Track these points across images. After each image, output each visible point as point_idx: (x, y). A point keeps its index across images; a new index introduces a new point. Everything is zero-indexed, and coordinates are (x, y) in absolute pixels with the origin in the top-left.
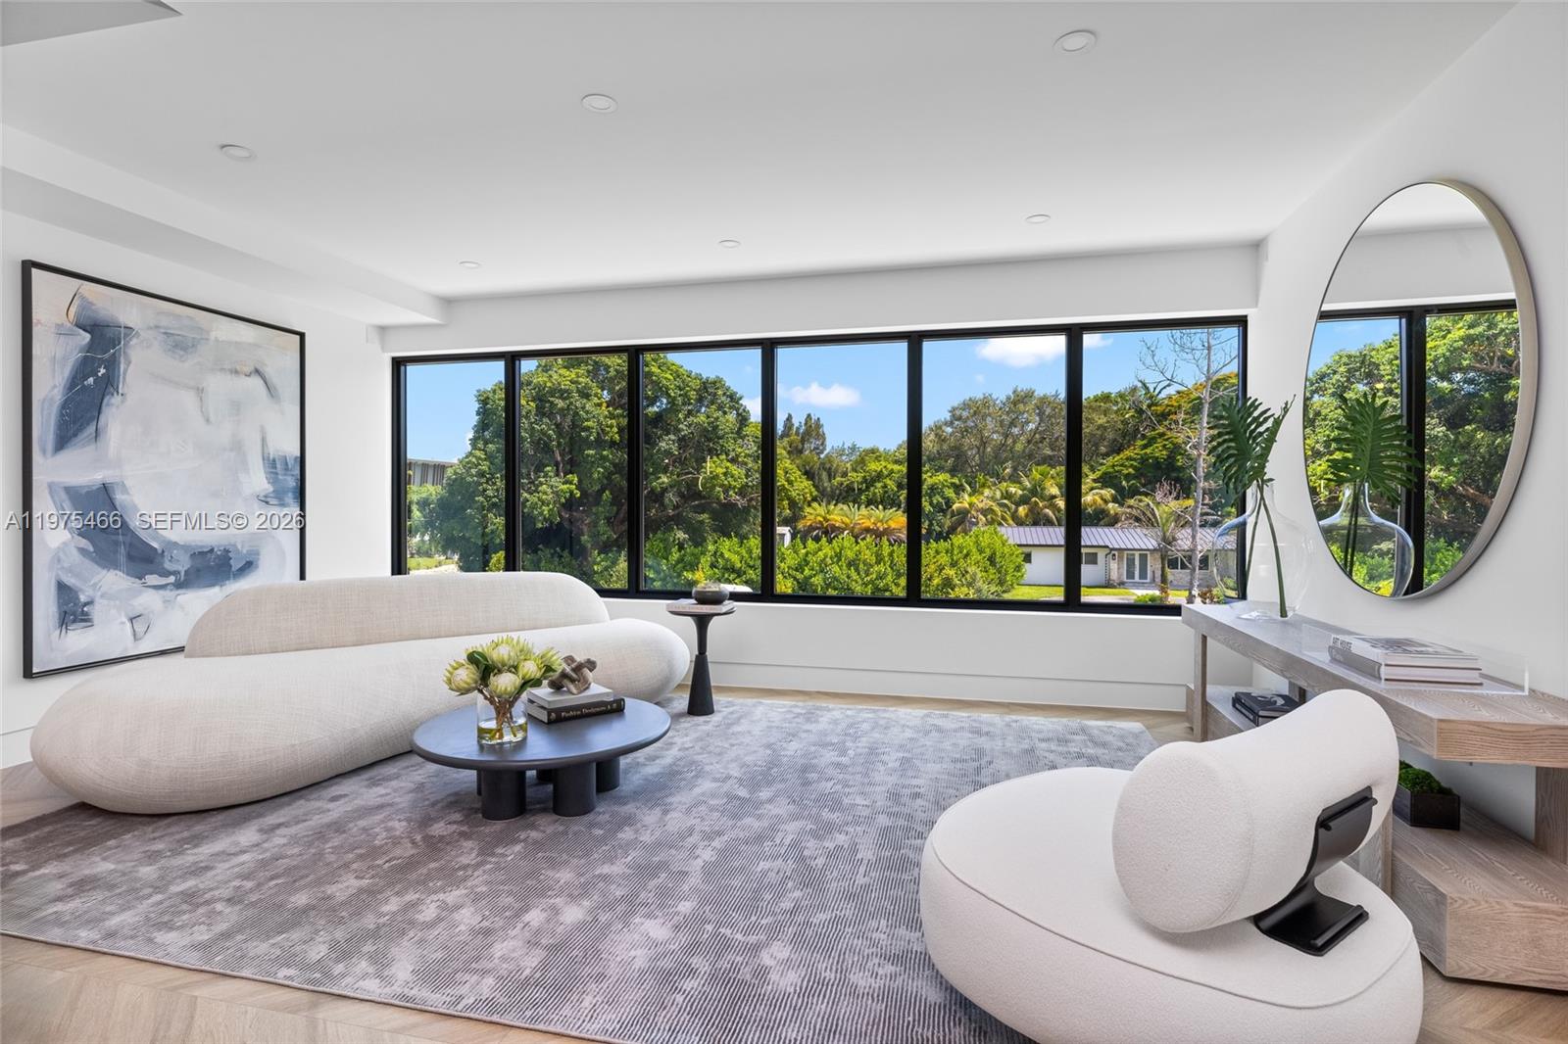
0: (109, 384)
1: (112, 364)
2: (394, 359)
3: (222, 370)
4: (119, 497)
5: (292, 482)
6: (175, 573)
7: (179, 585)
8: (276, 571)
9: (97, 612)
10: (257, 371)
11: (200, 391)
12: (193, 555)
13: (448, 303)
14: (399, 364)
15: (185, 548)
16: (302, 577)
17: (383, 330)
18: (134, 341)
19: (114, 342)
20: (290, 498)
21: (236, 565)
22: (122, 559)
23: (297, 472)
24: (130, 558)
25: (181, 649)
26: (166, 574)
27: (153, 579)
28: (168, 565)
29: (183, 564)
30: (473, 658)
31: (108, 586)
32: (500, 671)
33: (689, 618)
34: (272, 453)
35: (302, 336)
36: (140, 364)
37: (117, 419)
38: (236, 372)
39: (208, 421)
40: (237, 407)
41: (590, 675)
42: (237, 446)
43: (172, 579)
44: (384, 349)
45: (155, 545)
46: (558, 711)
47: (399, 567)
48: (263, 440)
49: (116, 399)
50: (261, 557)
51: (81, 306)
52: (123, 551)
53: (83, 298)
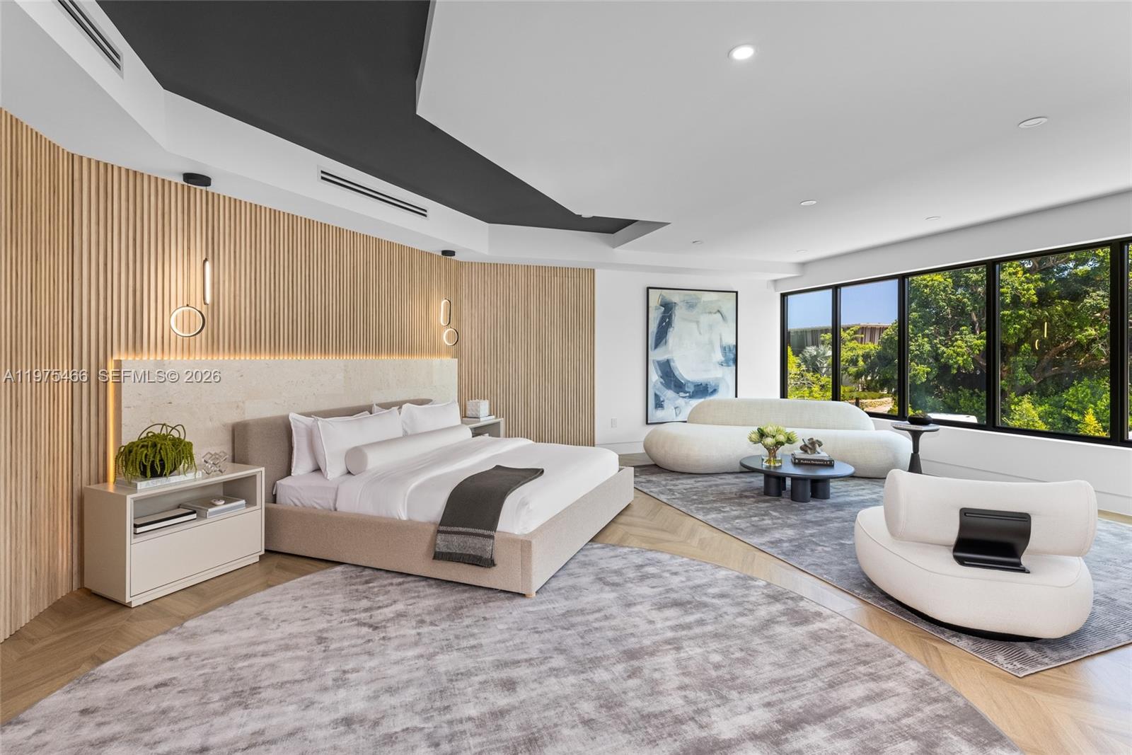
0: (669, 324)
1: (670, 317)
2: (781, 294)
3: (706, 313)
4: (672, 364)
5: (732, 356)
6: (689, 392)
7: (690, 397)
8: (726, 393)
9: (665, 404)
10: (719, 311)
11: (698, 322)
12: (695, 386)
13: (803, 265)
14: (784, 296)
15: (692, 383)
16: (736, 396)
17: (775, 281)
18: (677, 308)
19: (671, 309)
20: (731, 363)
21: (710, 390)
22: (673, 386)
23: (734, 351)
24: (675, 386)
25: (685, 422)
26: (686, 392)
27: (682, 394)
28: (686, 389)
29: (691, 389)
30: (759, 429)
31: (669, 394)
32: (767, 436)
34: (724, 344)
35: (737, 293)
36: (679, 315)
37: (672, 336)
38: (711, 313)
39: (700, 334)
40: (711, 327)
41: (818, 449)
42: (711, 343)
43: (688, 394)
44: (776, 290)
45: (682, 382)
46: (799, 459)
48: (721, 339)
49: (671, 329)
50: (719, 387)
51: (662, 299)
52: (673, 383)
53: (663, 296)
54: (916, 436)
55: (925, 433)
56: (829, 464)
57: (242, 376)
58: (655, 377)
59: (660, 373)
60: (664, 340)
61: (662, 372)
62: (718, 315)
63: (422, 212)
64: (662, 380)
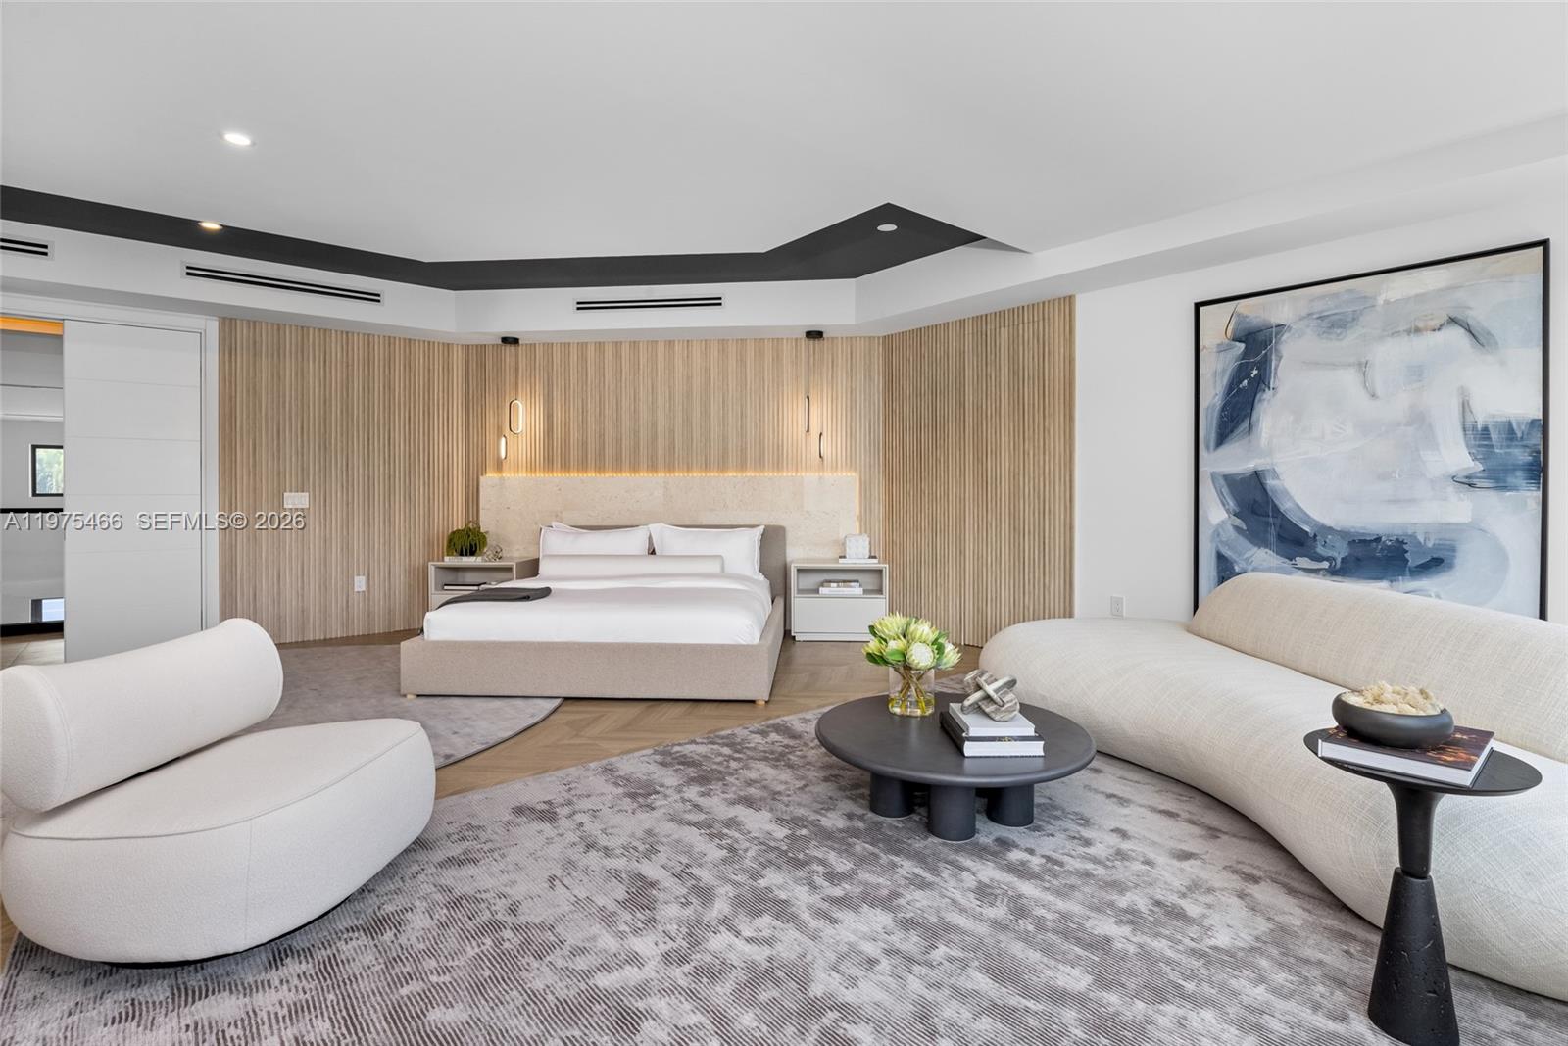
0: (1261, 382)
1: (1264, 365)
3: (1395, 334)
4: (1270, 483)
5: (1521, 456)
6: (1329, 559)
7: (1333, 572)
11: (1363, 366)
12: (1352, 543)
15: (1343, 534)
18: (1286, 337)
19: (1266, 343)
20: (1516, 479)
21: (1413, 560)
22: (1272, 539)
23: (1532, 440)
24: (1280, 538)
26: (1320, 558)
28: (1320, 550)
29: (1340, 551)
31: (1260, 558)
34: (1483, 420)
37: (1270, 415)
38: (1418, 331)
39: (1373, 396)
40: (1417, 373)
42: (1419, 420)
43: (1325, 564)
45: (1307, 529)
48: (1465, 407)
49: (1268, 394)
50: (1457, 554)
51: (1238, 323)
52: (1273, 531)
53: (1239, 315)
58: (1217, 513)
59: (1231, 504)
60: (1245, 424)
61: (1239, 502)
62: (1456, 334)
64: (1238, 522)
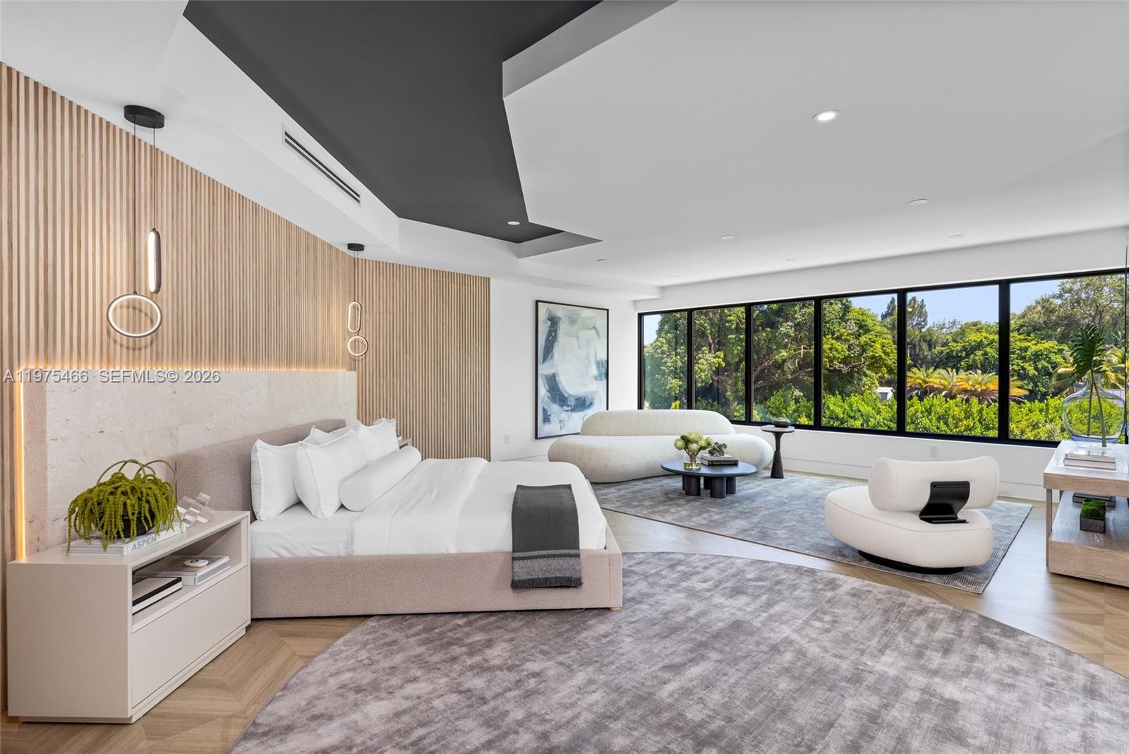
0: (555, 338)
1: (556, 331)
2: (639, 314)
3: (584, 328)
4: (557, 378)
5: (604, 371)
6: (571, 406)
7: (572, 410)
8: (599, 407)
9: (552, 418)
10: (594, 327)
11: (578, 337)
12: (576, 399)
13: (663, 289)
14: (641, 316)
15: (573, 396)
16: (607, 409)
17: (635, 302)
18: (561, 322)
19: (556, 323)
20: (604, 378)
21: (588, 403)
22: (558, 400)
23: (606, 366)
24: (560, 399)
25: (578, 434)
26: (568, 406)
27: (565, 408)
28: (569, 403)
29: (572, 402)
30: (683, 438)
31: (554, 408)
33: (771, 433)
34: (598, 359)
35: (608, 310)
36: (563, 328)
37: (557, 351)
38: (588, 329)
39: (580, 349)
40: (588, 342)
41: (725, 450)
42: (588, 357)
43: (570, 408)
44: (635, 311)
45: (566, 395)
46: (712, 462)
47: (640, 406)
48: (596, 355)
49: (557, 343)
50: (595, 401)
51: (549, 313)
52: (558, 398)
53: (549, 310)
54: (778, 436)
55: (785, 434)
56: (734, 464)
57: (175, 392)
58: (543, 391)
59: (547, 387)
60: (550, 355)
61: (549, 387)
62: (594, 331)
63: (355, 196)
64: (549, 394)
